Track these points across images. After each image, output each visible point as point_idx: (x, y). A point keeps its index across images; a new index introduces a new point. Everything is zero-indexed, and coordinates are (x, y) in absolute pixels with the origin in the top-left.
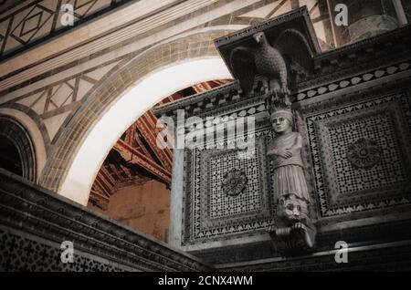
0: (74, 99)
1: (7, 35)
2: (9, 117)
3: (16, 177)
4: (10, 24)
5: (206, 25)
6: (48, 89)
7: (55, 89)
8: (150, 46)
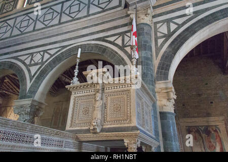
0: (42, 60)
1: (14, 26)
2: (14, 63)
3: (17, 89)
4: (15, 22)
5: (93, 40)
6: (32, 54)
7: (34, 55)
8: (73, 44)
